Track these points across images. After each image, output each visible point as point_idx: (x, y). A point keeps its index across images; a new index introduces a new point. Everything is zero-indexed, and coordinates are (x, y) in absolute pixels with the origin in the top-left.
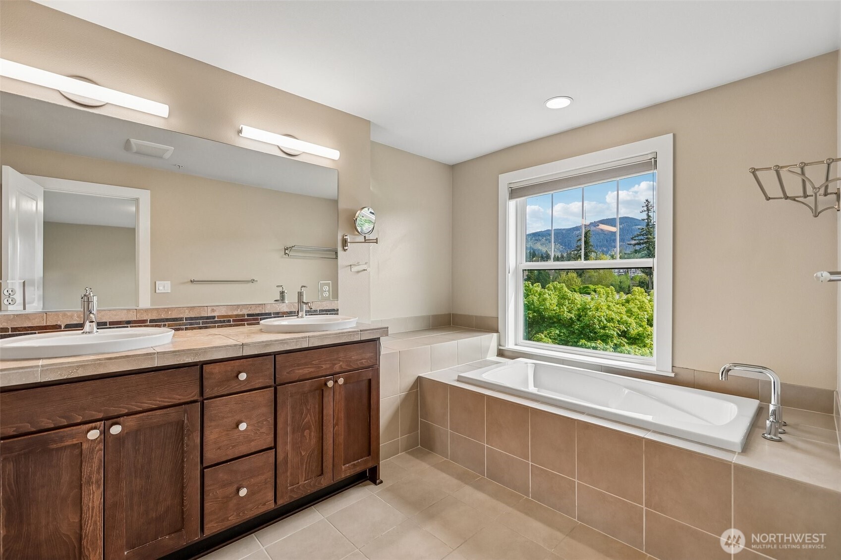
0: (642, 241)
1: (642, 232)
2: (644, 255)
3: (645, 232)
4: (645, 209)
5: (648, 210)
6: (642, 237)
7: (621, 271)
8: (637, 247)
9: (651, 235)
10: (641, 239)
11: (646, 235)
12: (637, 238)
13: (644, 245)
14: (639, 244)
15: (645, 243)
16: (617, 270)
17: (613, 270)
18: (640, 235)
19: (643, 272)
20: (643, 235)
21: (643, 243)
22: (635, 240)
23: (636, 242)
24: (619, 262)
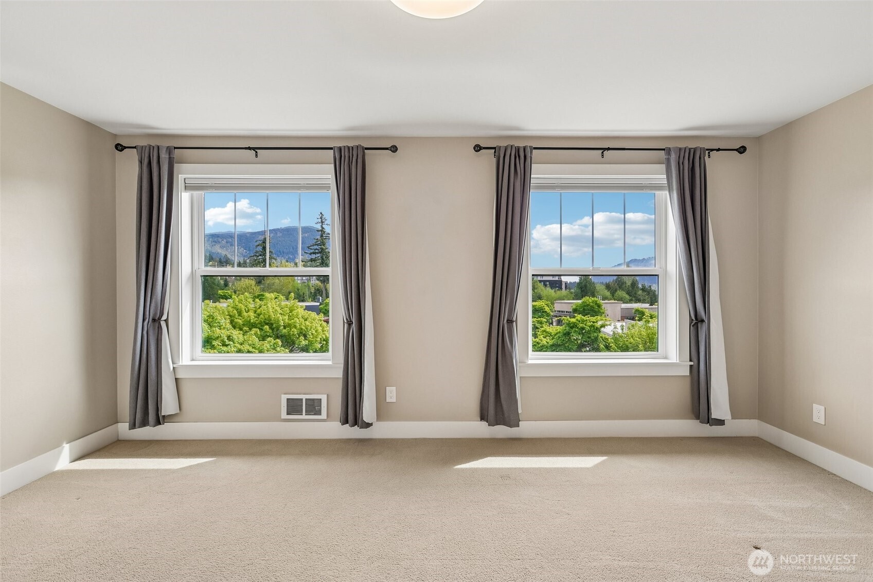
0: (317, 251)
1: (317, 242)
2: (318, 264)
3: (319, 242)
4: (320, 220)
5: (322, 222)
6: (316, 247)
7: (304, 278)
8: (313, 256)
9: (324, 245)
10: (316, 249)
11: (320, 245)
12: (312, 247)
13: (319, 255)
14: (314, 253)
15: (320, 253)
16: (299, 278)
17: (296, 278)
18: (316, 245)
19: (318, 280)
20: (318, 245)
21: (318, 253)
22: (311, 249)
23: (312, 251)
24: (301, 269)
